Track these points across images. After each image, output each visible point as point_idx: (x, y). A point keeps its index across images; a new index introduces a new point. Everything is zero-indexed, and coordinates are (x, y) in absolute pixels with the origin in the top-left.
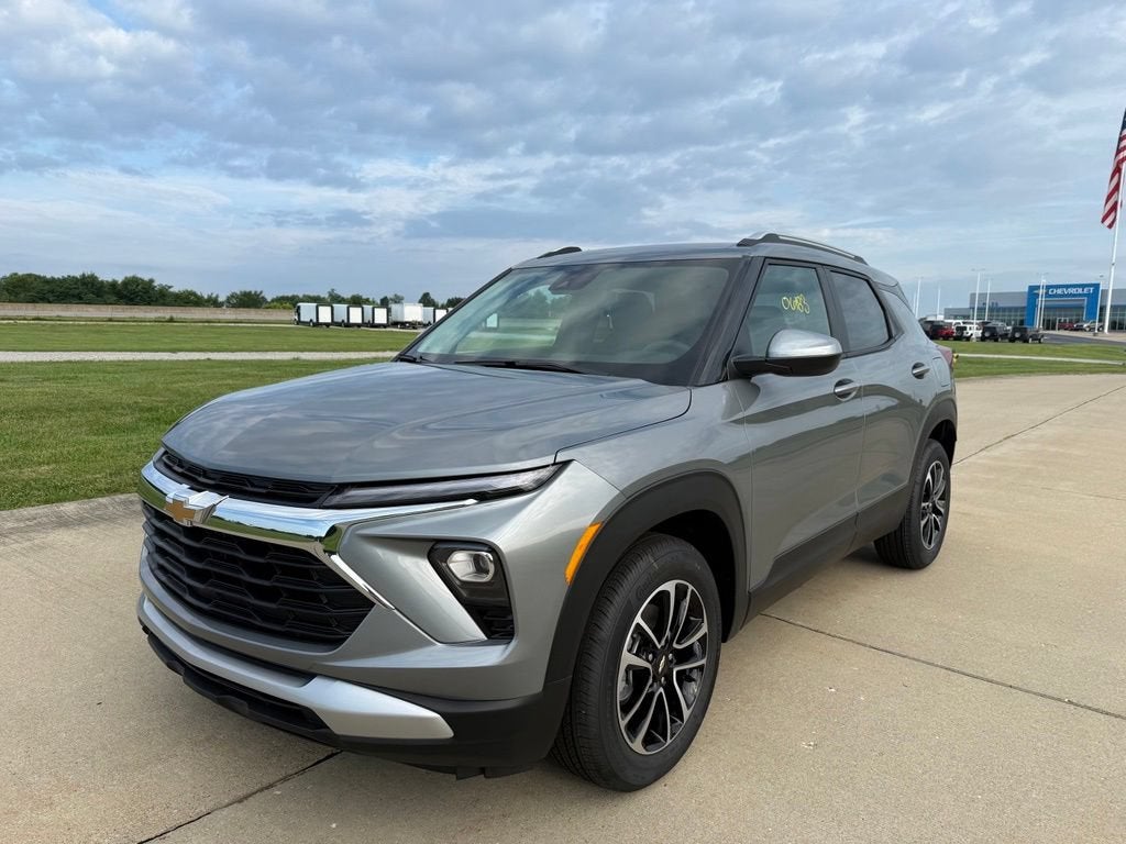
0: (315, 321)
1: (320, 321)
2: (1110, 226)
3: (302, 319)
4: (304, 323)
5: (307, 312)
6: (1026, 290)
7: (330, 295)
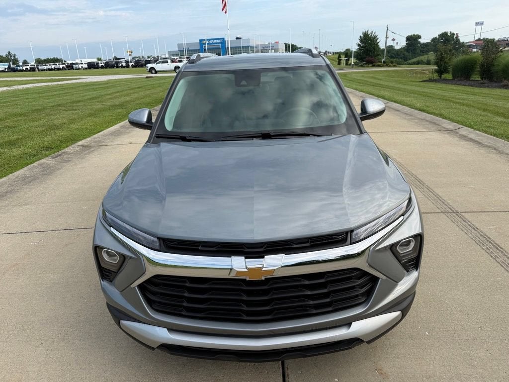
2: (226, 12)
6: (199, 41)
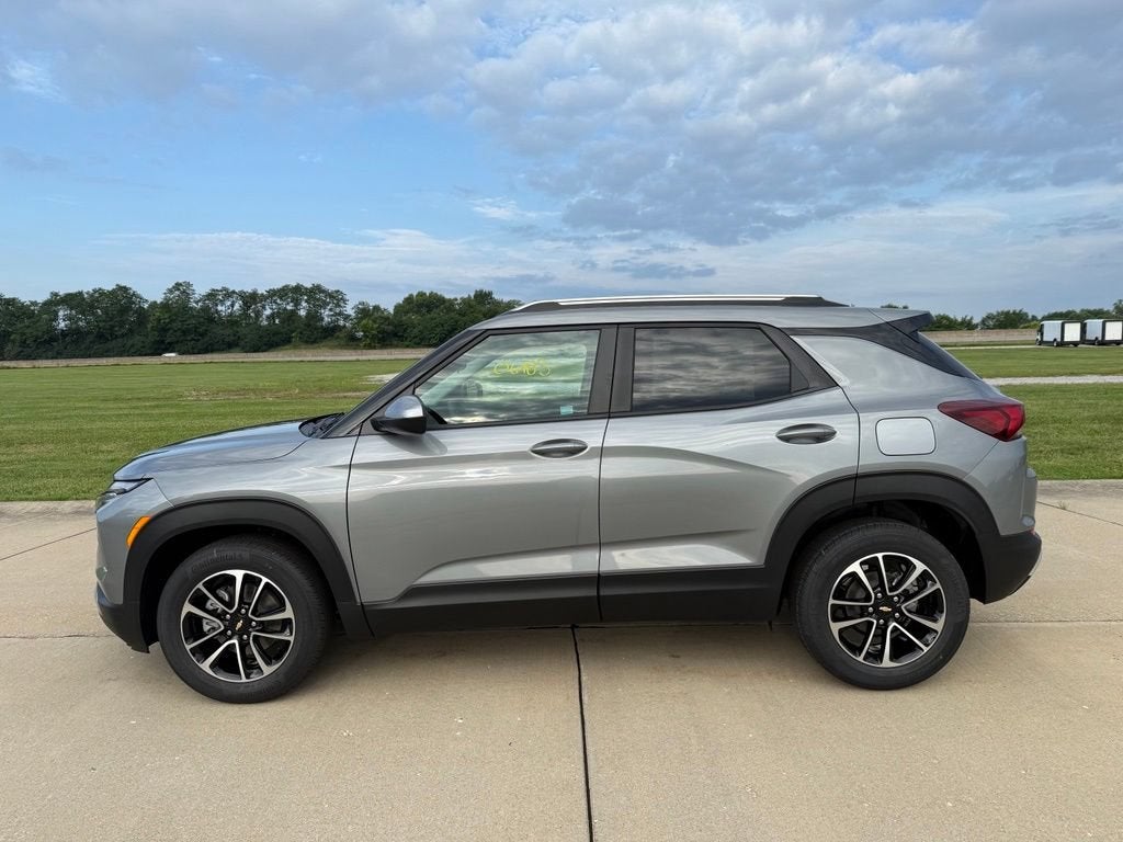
0: (1059, 340)
1: (1066, 340)
3: (1045, 339)
4: (1048, 343)
5: (1051, 330)
7: (1117, 307)
